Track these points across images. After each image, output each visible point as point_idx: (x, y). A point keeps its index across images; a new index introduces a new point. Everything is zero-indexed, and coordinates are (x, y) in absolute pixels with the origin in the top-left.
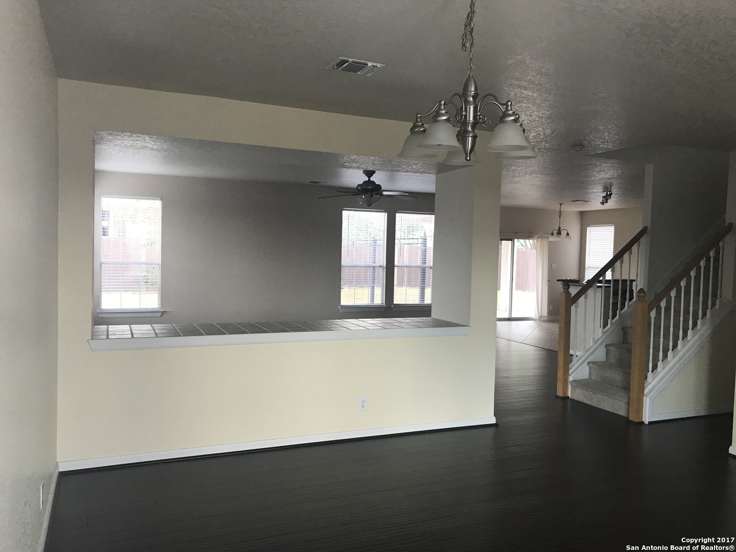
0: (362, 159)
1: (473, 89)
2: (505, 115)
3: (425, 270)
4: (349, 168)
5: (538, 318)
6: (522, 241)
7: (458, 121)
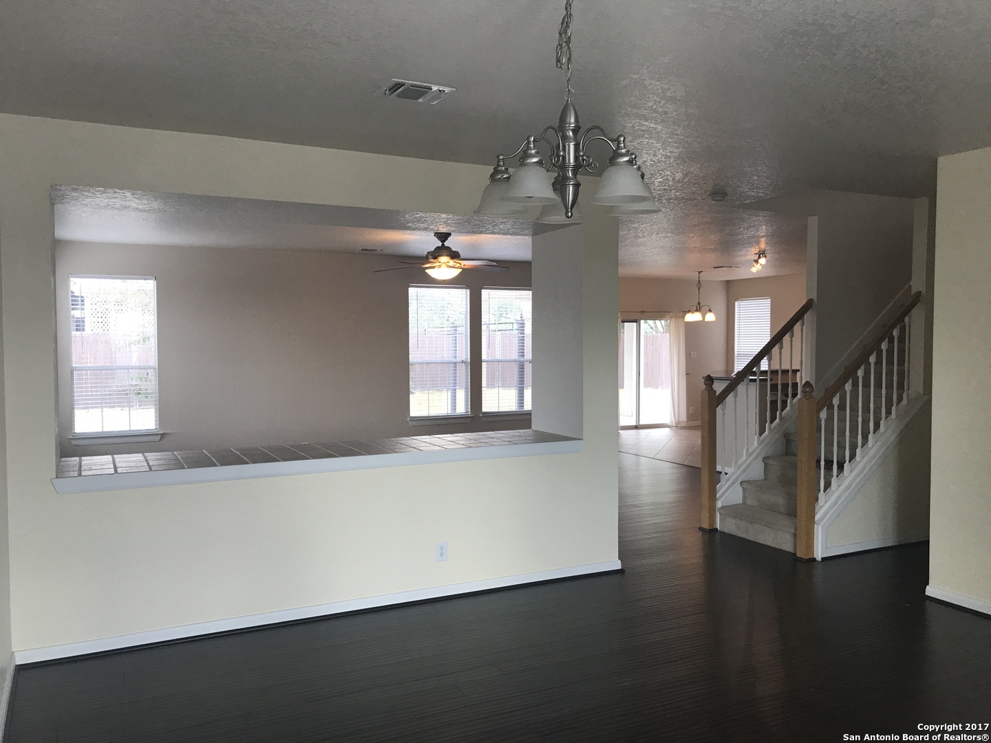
0: (429, 216)
1: (572, 120)
2: (617, 154)
3: (523, 365)
4: (414, 229)
5: (674, 425)
6: (651, 322)
7: (554, 165)
